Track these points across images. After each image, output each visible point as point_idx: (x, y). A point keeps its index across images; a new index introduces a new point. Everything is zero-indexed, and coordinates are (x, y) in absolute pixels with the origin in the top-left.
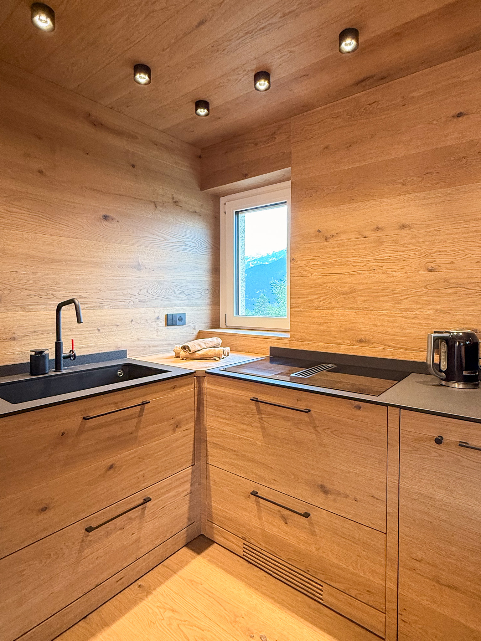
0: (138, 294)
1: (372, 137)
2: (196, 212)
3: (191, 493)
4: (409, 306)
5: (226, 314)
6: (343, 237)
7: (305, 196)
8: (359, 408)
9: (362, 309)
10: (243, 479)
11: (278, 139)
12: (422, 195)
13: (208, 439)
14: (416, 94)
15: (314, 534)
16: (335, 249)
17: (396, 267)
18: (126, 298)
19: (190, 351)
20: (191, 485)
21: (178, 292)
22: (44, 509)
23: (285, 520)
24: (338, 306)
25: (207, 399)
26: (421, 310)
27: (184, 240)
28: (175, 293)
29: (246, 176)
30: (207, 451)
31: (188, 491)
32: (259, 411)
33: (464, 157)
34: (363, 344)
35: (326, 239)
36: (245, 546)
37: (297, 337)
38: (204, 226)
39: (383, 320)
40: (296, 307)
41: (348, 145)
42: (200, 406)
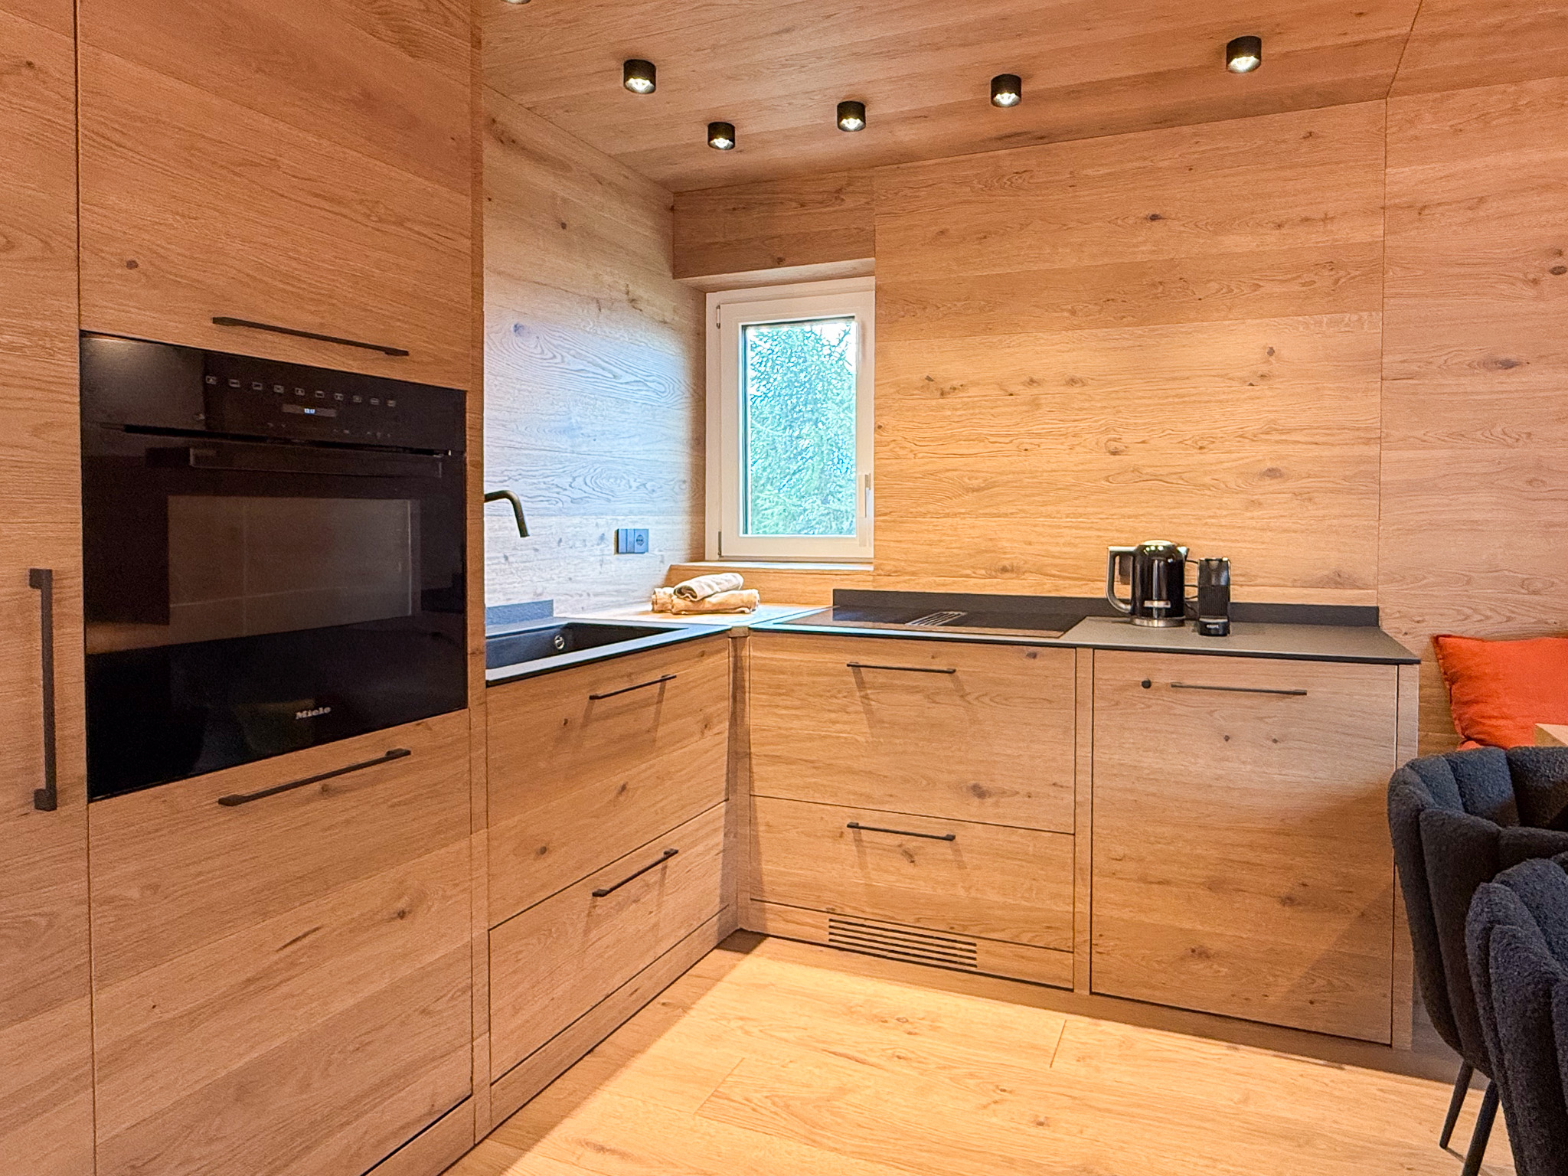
0: (570, 486)
1: (1021, 229)
2: (665, 323)
3: (724, 851)
4: (1080, 510)
5: (720, 533)
6: (973, 391)
7: (902, 313)
8: (1034, 656)
9: (1006, 515)
10: (828, 807)
11: (849, 202)
12: (1101, 332)
13: (752, 750)
14: (1090, 172)
15: (961, 866)
16: (959, 413)
17: (1060, 446)
18: (551, 495)
19: (695, 597)
20: (725, 835)
21: (634, 485)
22: (544, 850)
23: (910, 856)
24: (963, 511)
25: (752, 678)
26: (1101, 516)
27: (647, 378)
28: (630, 487)
29: (779, 262)
30: (751, 771)
31: (721, 848)
32: (861, 685)
33: (1161, 283)
34: (1008, 575)
35: (942, 394)
36: (832, 924)
37: (889, 568)
38: (679, 351)
39: (1040, 534)
40: (885, 514)
41: (982, 235)
42: (738, 690)
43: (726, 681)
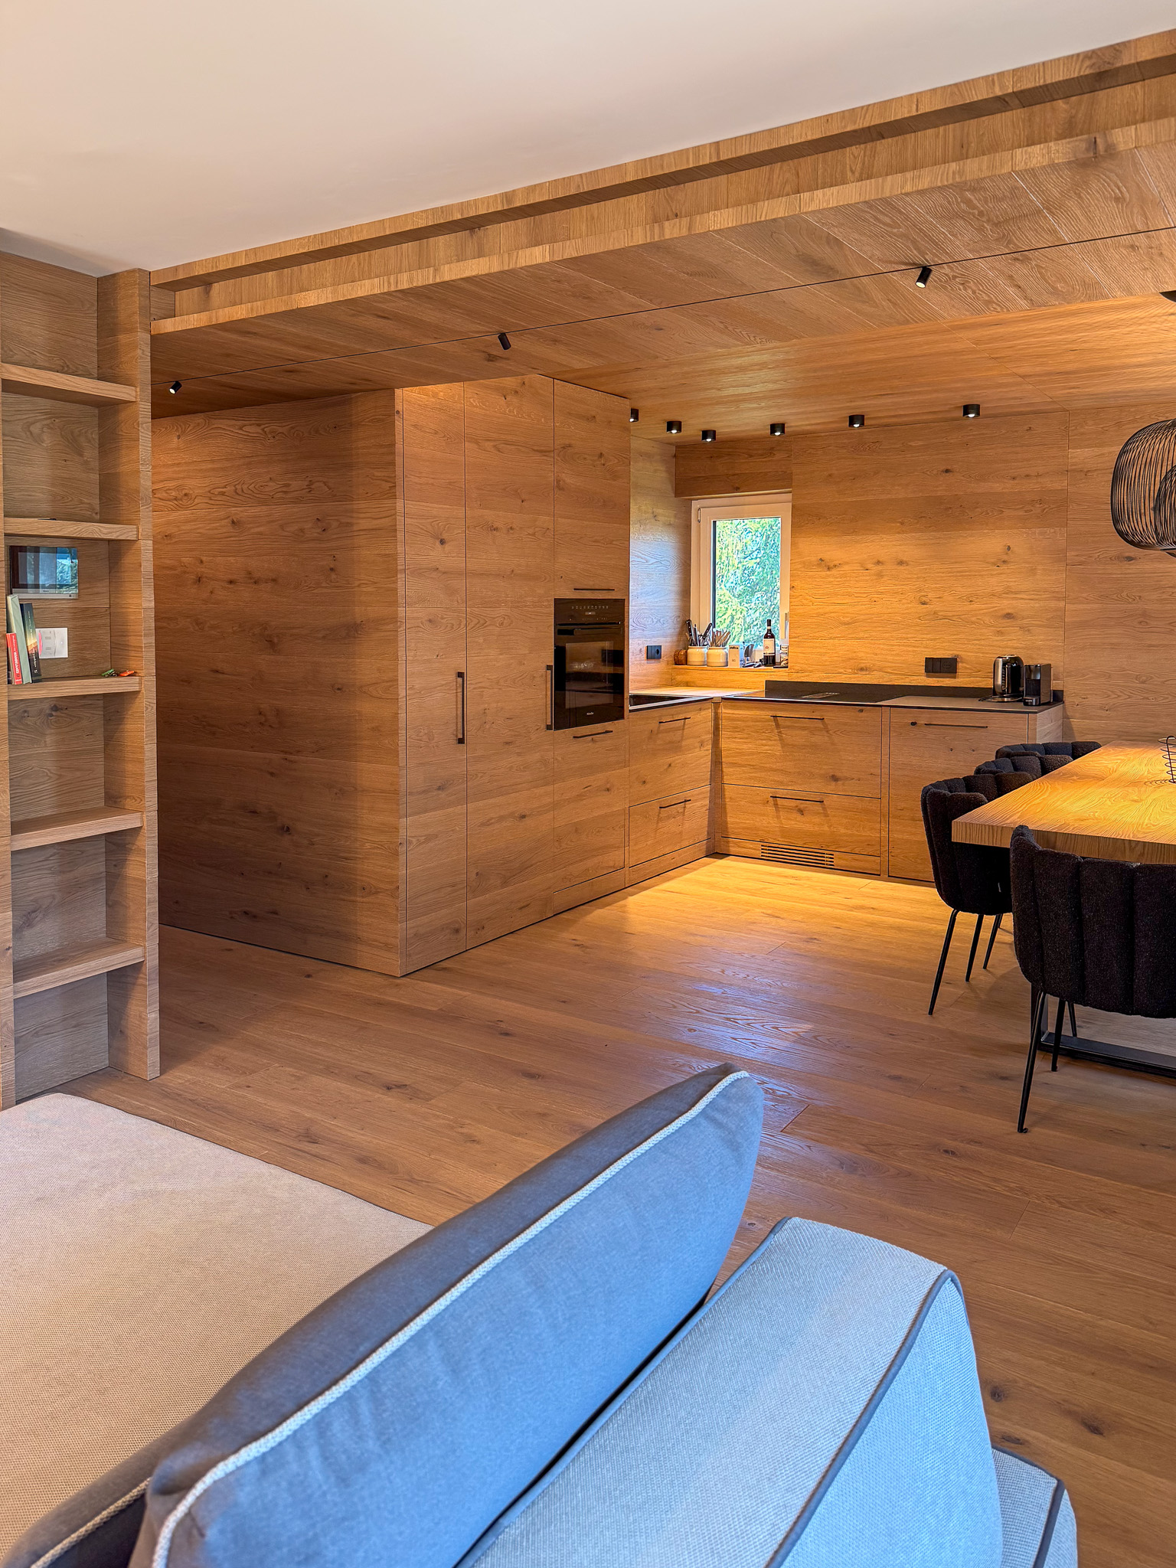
4: (905, 636)
7: (807, 522)
8: (862, 711)
10: (761, 788)
11: (778, 456)
12: (917, 535)
13: (724, 760)
16: (838, 580)
17: (894, 600)
23: (801, 812)
24: (839, 635)
25: (723, 723)
30: (722, 771)
32: (778, 726)
33: (950, 508)
34: (864, 673)
35: (829, 569)
36: (764, 848)
37: (796, 668)
40: (795, 638)
41: (853, 477)
42: (716, 729)
43: (710, 725)
